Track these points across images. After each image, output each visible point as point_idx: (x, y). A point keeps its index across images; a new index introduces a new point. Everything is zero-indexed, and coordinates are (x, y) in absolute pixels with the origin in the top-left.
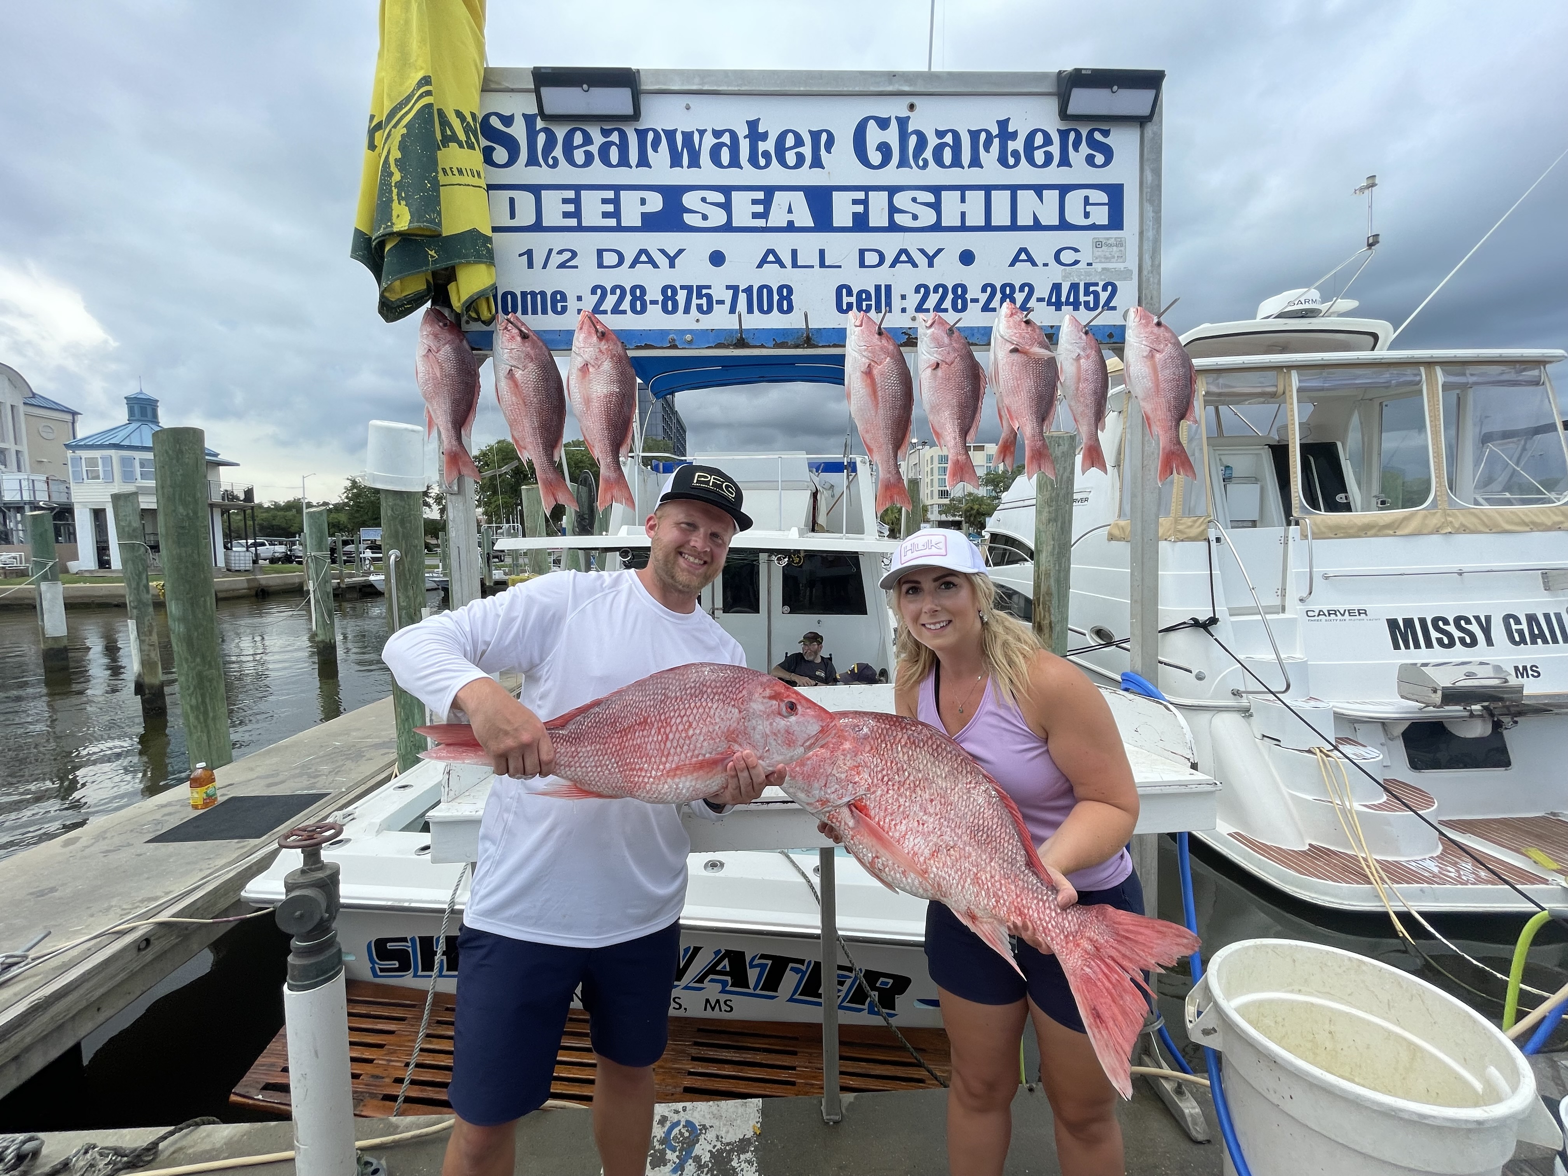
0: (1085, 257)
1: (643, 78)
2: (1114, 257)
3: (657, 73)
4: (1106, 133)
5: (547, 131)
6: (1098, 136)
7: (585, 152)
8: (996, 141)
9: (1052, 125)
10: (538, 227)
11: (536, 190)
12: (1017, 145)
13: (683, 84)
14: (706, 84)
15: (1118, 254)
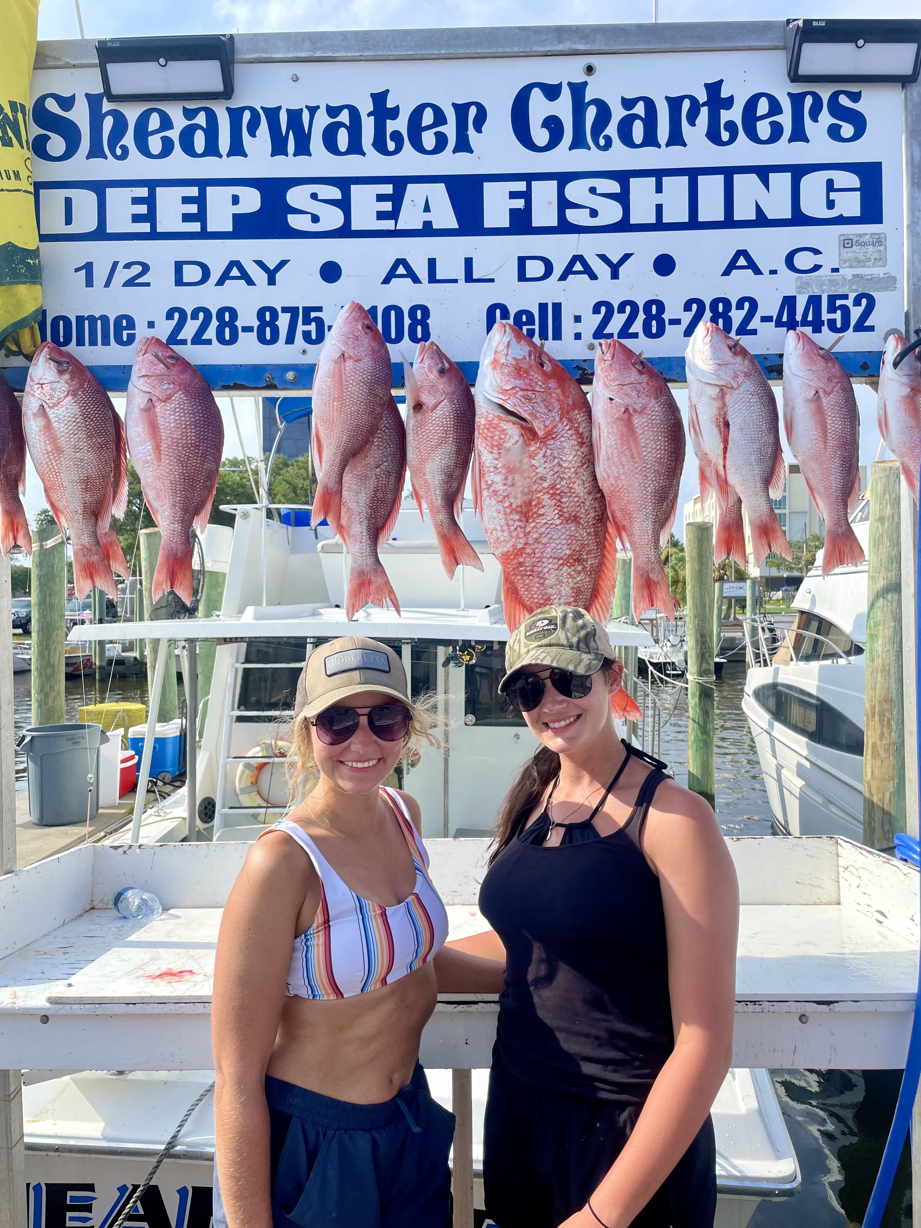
0: (828, 260)
1: (238, 45)
2: (869, 260)
3: (256, 38)
4: (856, 97)
5: (115, 113)
6: (844, 100)
7: (163, 138)
8: (704, 111)
9: (780, 87)
10: (100, 234)
11: (99, 188)
12: (733, 114)
13: (288, 51)
14: (318, 49)
15: (875, 255)
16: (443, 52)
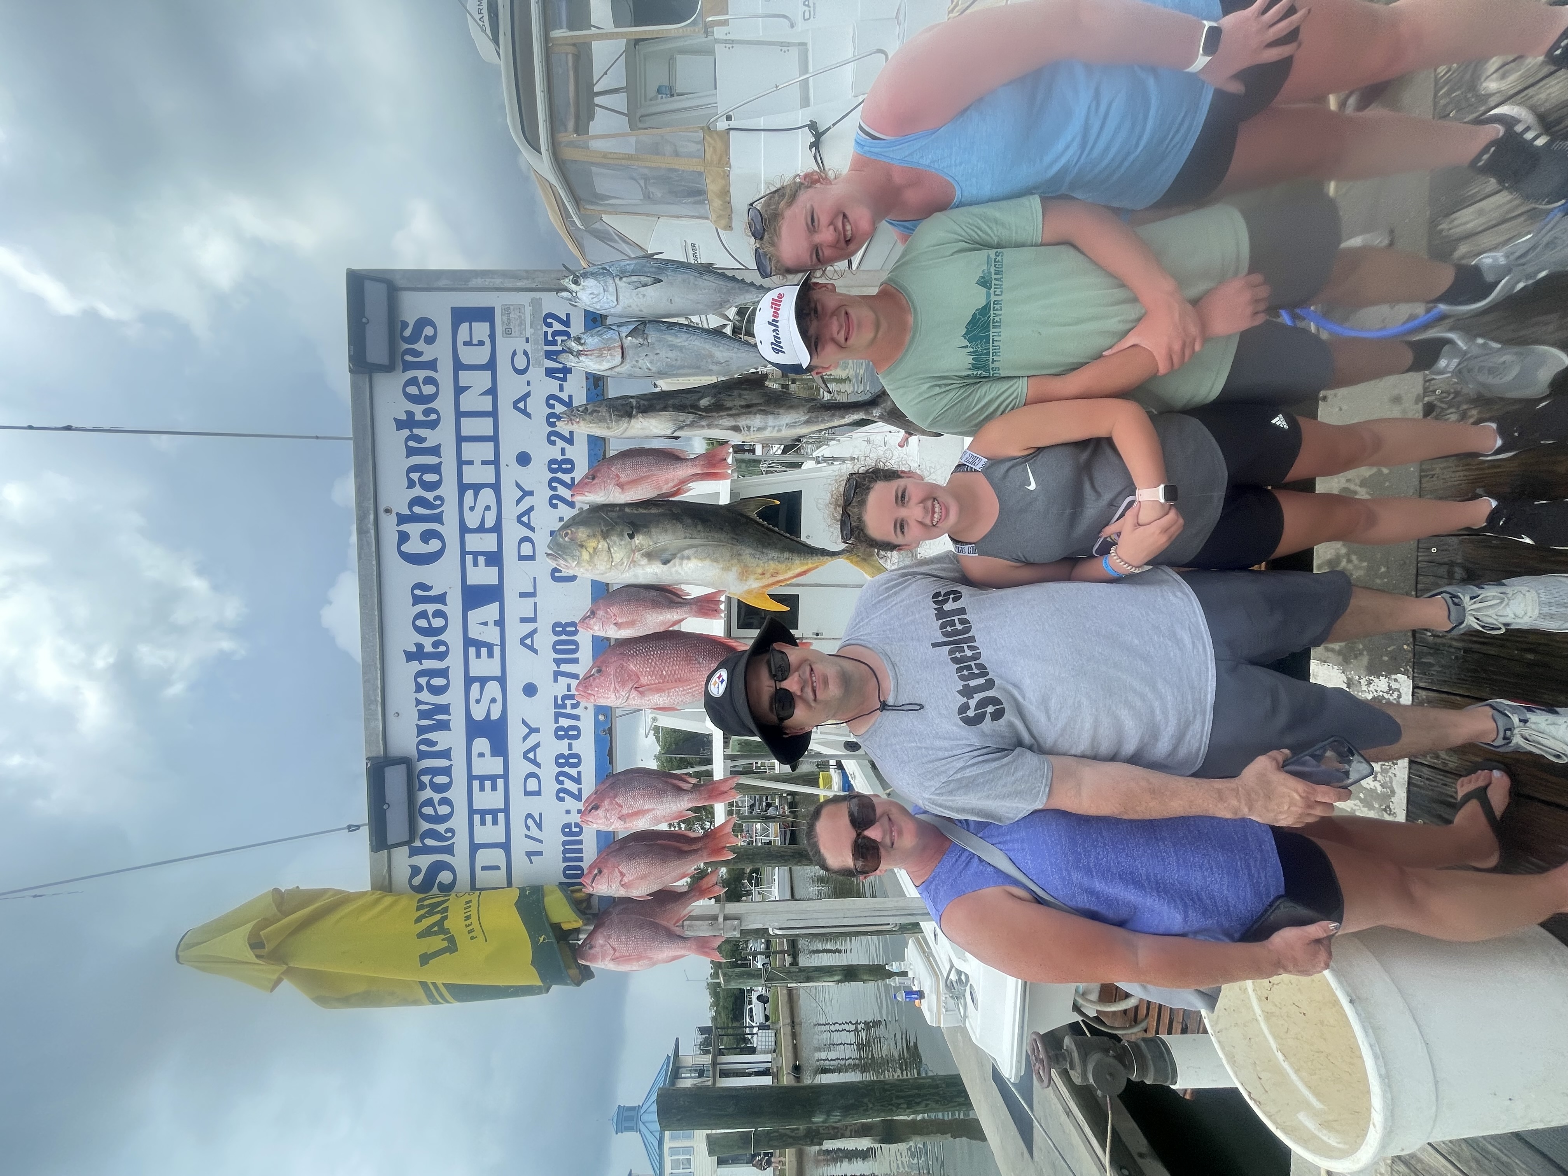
0: (520, 345)
1: (373, 755)
2: (520, 317)
3: (368, 742)
4: (405, 325)
5: (423, 838)
6: (407, 333)
7: (440, 803)
8: (415, 431)
9: (399, 378)
10: (506, 847)
11: (474, 848)
12: (418, 410)
13: (377, 719)
14: (375, 699)
15: (517, 312)
16: (376, 613)
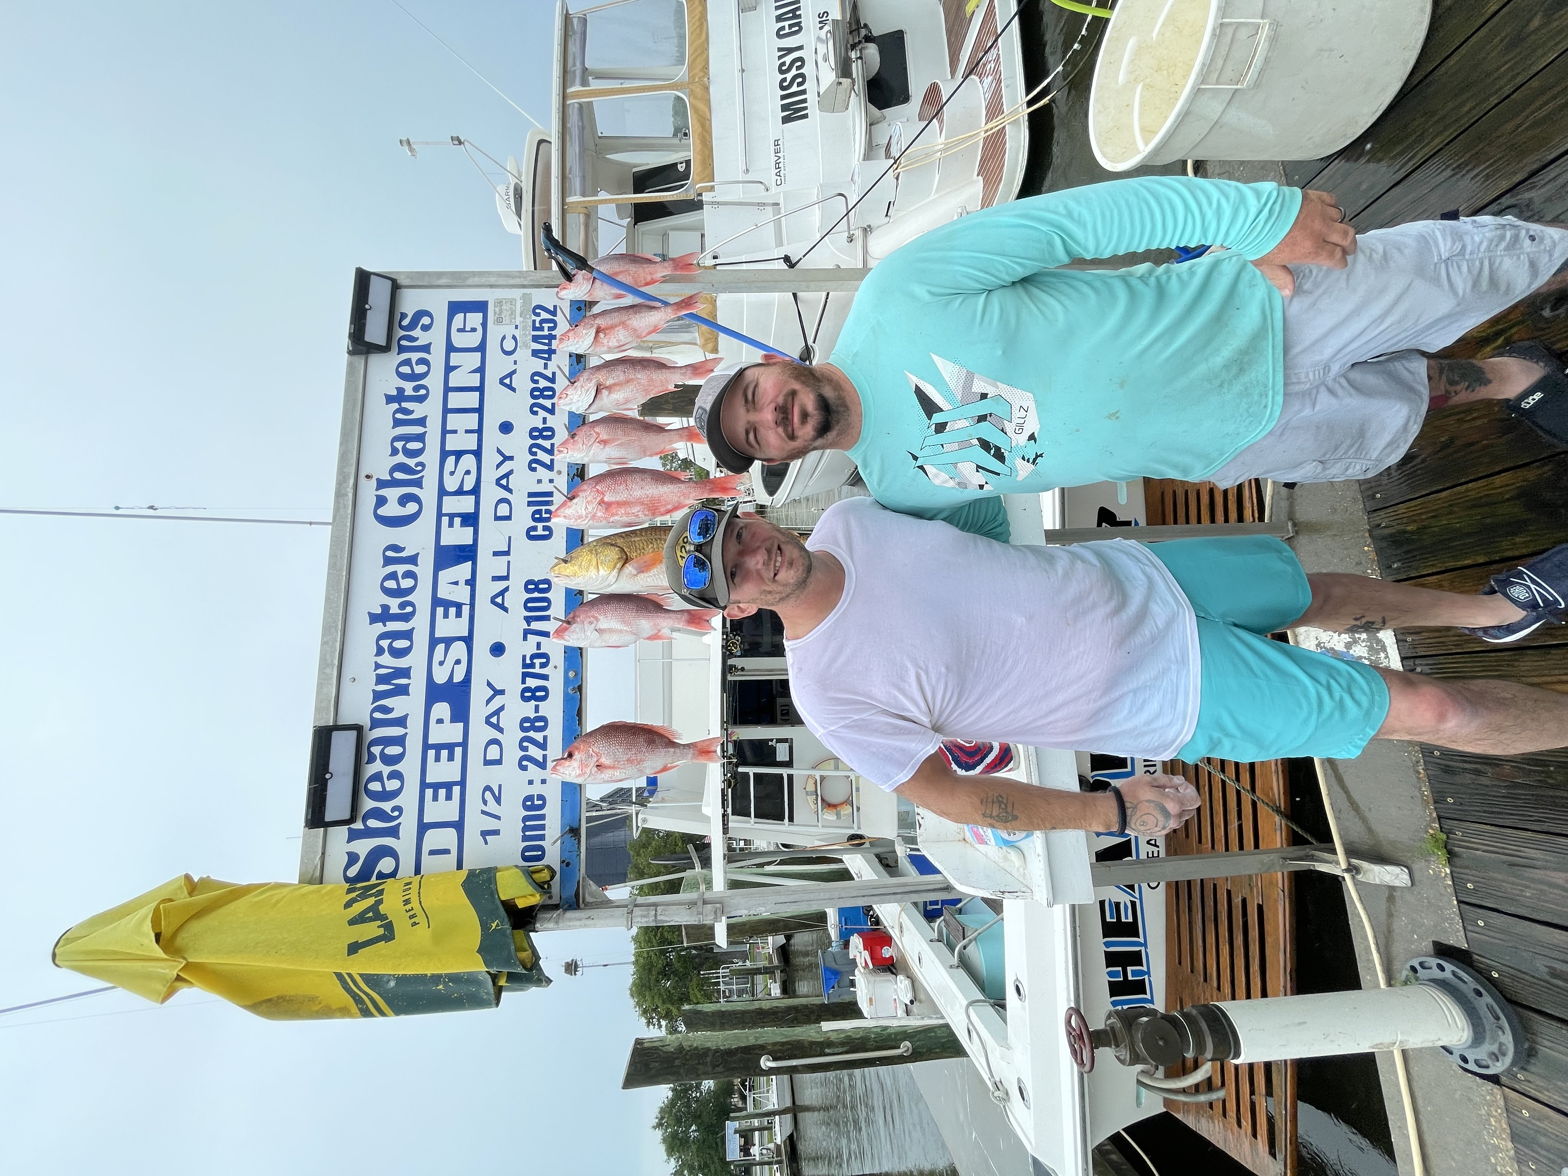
0: (509, 331)
1: (322, 722)
2: (511, 308)
3: (318, 710)
4: (404, 316)
5: (365, 819)
6: (405, 322)
7: (389, 778)
8: (404, 405)
9: (393, 359)
10: (459, 826)
11: (423, 828)
12: (409, 388)
13: (331, 684)
14: (332, 662)
15: (508, 304)
16: (344, 574)
